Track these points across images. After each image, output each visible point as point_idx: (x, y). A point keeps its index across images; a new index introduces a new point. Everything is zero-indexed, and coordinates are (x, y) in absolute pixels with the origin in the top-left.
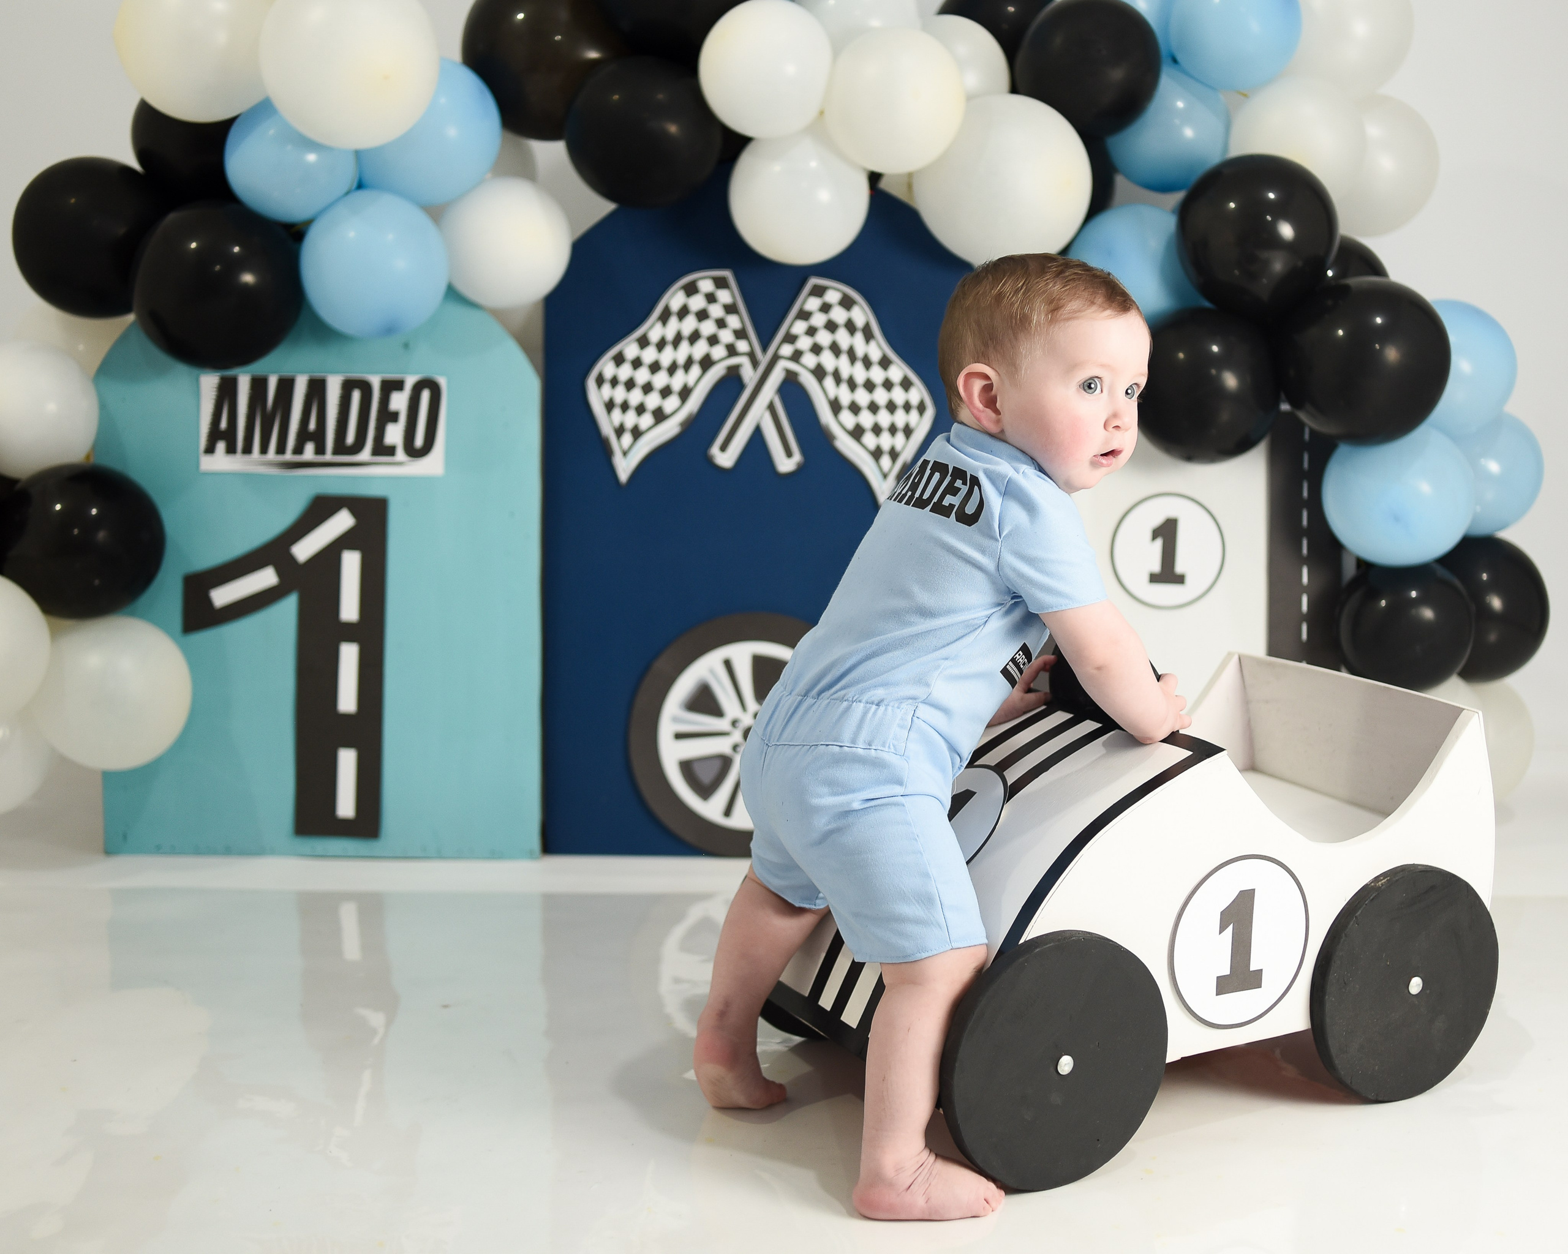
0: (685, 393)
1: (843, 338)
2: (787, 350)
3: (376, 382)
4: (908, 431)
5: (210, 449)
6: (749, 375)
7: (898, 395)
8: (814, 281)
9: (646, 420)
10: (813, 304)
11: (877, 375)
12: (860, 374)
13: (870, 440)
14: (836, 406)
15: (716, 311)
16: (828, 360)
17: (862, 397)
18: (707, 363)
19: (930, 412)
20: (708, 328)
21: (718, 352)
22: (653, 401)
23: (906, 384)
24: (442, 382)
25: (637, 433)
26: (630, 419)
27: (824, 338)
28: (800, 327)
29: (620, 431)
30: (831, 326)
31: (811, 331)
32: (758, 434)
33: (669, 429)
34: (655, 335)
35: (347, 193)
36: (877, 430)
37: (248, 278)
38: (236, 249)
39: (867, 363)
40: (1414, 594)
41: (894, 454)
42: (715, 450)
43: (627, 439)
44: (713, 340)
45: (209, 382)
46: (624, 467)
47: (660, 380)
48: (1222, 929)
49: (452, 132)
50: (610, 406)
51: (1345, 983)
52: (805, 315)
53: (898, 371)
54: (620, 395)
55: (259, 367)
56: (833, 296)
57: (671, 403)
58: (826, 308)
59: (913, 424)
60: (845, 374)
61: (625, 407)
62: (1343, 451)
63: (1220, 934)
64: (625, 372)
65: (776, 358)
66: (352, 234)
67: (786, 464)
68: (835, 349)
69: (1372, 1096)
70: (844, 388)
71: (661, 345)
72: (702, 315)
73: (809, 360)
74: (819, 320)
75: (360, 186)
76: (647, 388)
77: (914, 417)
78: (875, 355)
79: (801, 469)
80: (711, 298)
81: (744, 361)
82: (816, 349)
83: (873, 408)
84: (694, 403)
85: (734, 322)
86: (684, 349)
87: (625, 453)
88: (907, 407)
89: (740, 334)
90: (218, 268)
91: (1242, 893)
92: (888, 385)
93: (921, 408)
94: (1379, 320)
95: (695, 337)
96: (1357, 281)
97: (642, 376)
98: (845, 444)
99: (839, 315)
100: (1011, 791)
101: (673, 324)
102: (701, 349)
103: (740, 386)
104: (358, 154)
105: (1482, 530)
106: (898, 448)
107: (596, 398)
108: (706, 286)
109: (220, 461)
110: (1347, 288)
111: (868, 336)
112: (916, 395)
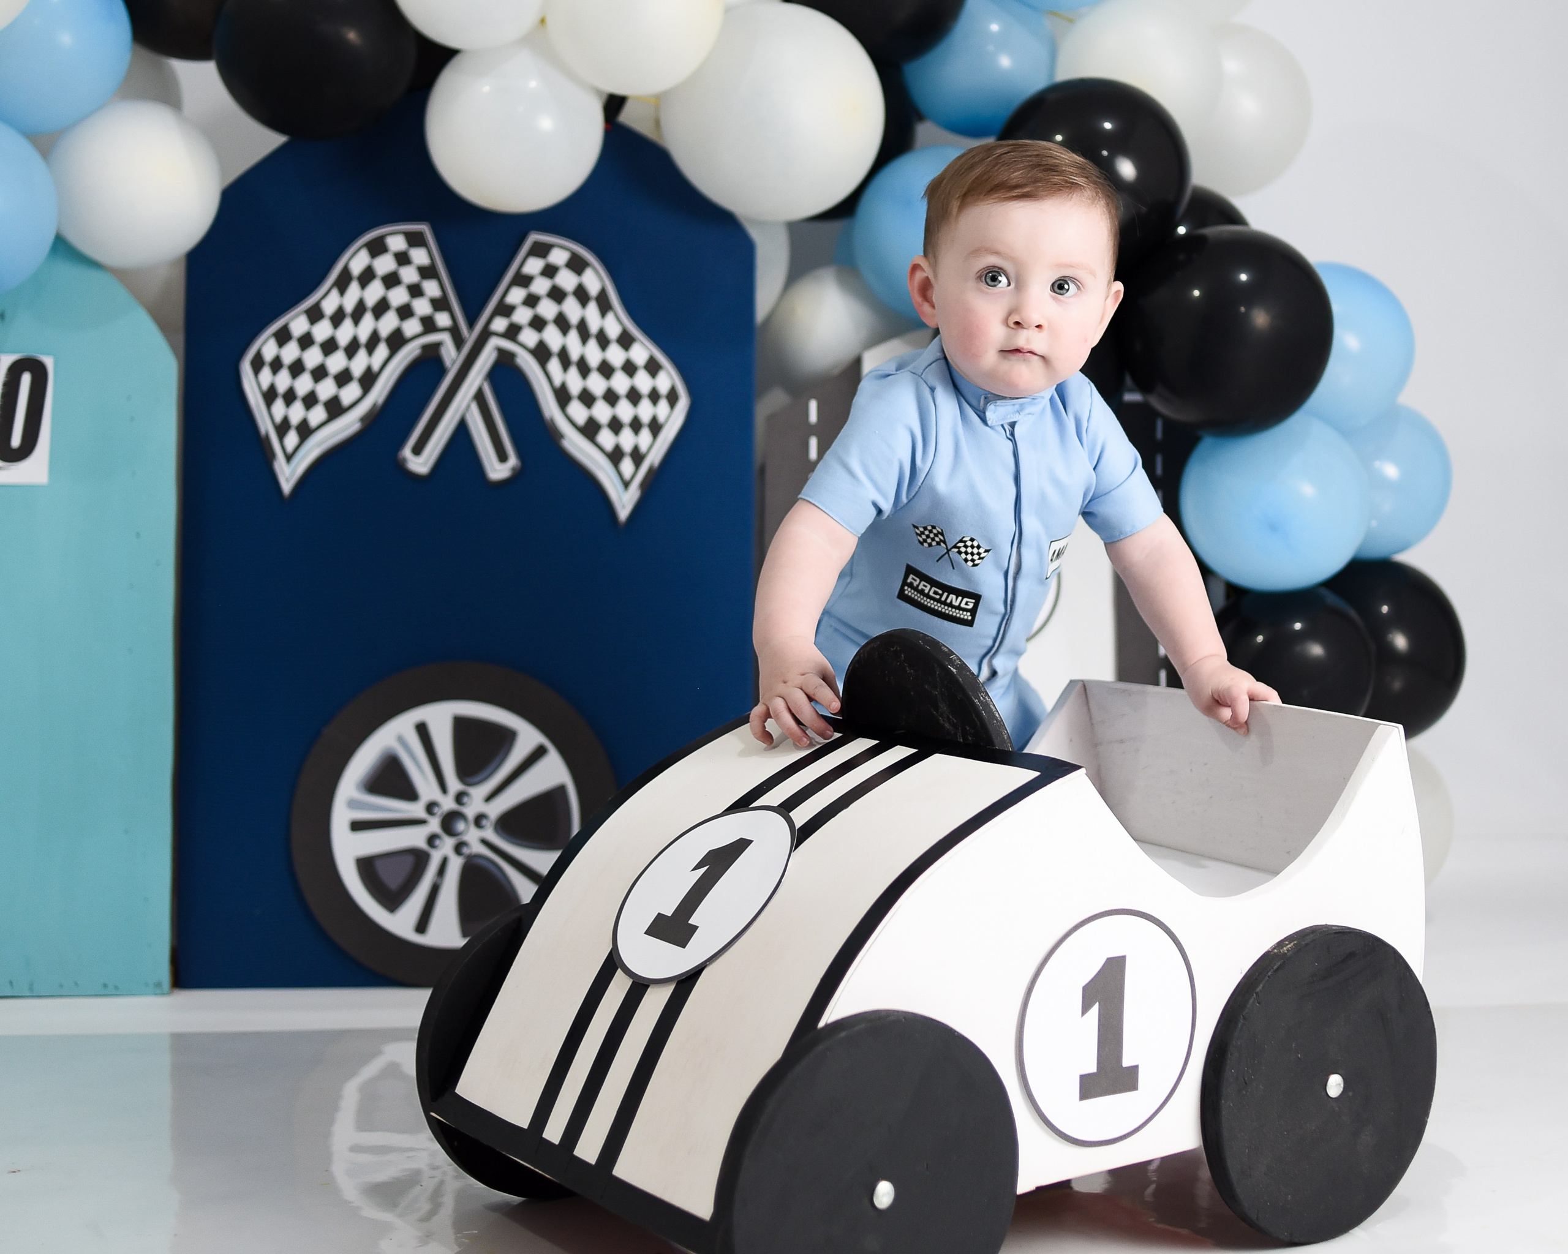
0: (368, 380)
1: (572, 309)
2: (500, 324)
4: (655, 427)
6: (451, 355)
7: (643, 382)
8: (534, 237)
9: (317, 415)
10: (533, 266)
11: (616, 355)
12: (593, 354)
13: (606, 438)
14: (562, 396)
15: (409, 275)
16: (553, 337)
17: (597, 384)
18: (397, 341)
19: (683, 403)
20: (398, 296)
21: (411, 327)
22: (326, 389)
23: (653, 368)
24: (49, 362)
25: (305, 431)
26: (296, 413)
27: (547, 309)
28: (516, 296)
29: (283, 428)
30: (557, 295)
31: (532, 301)
32: (462, 429)
33: (347, 425)
34: (329, 306)
36: (615, 425)
39: (603, 341)
40: (1298, 626)
41: (637, 457)
42: (407, 452)
43: (292, 439)
44: (405, 312)
46: (288, 475)
47: (336, 362)
48: (1085, 1008)
49: (66, 39)
50: (270, 396)
51: (1246, 1083)
52: (523, 280)
53: (640, 353)
54: (283, 381)
56: (558, 257)
57: (350, 393)
58: (550, 271)
59: (661, 418)
60: (574, 355)
61: (290, 397)
62: (1207, 444)
63: (1083, 1014)
64: (290, 353)
65: (486, 334)
67: (498, 470)
68: (562, 323)
69: (1285, 1236)
70: (573, 374)
71: (338, 318)
72: (391, 281)
73: (529, 337)
74: (541, 286)
76: (320, 373)
77: (662, 409)
78: (613, 330)
79: (517, 476)
80: (403, 259)
81: (446, 338)
82: (538, 323)
83: (611, 397)
84: (380, 392)
85: (431, 288)
86: (368, 323)
87: (289, 458)
88: (654, 396)
89: (440, 304)
91: (1110, 961)
92: (630, 368)
93: (672, 398)
94: (1243, 277)
95: (381, 308)
96: (1214, 231)
97: (313, 357)
98: (575, 444)
99: (567, 280)
100: (801, 835)
101: (354, 292)
102: (388, 323)
103: (442, 371)
105: (1376, 551)
106: (643, 448)
107: (252, 386)
108: (396, 243)
110: (1203, 239)
111: (604, 306)
112: (667, 379)
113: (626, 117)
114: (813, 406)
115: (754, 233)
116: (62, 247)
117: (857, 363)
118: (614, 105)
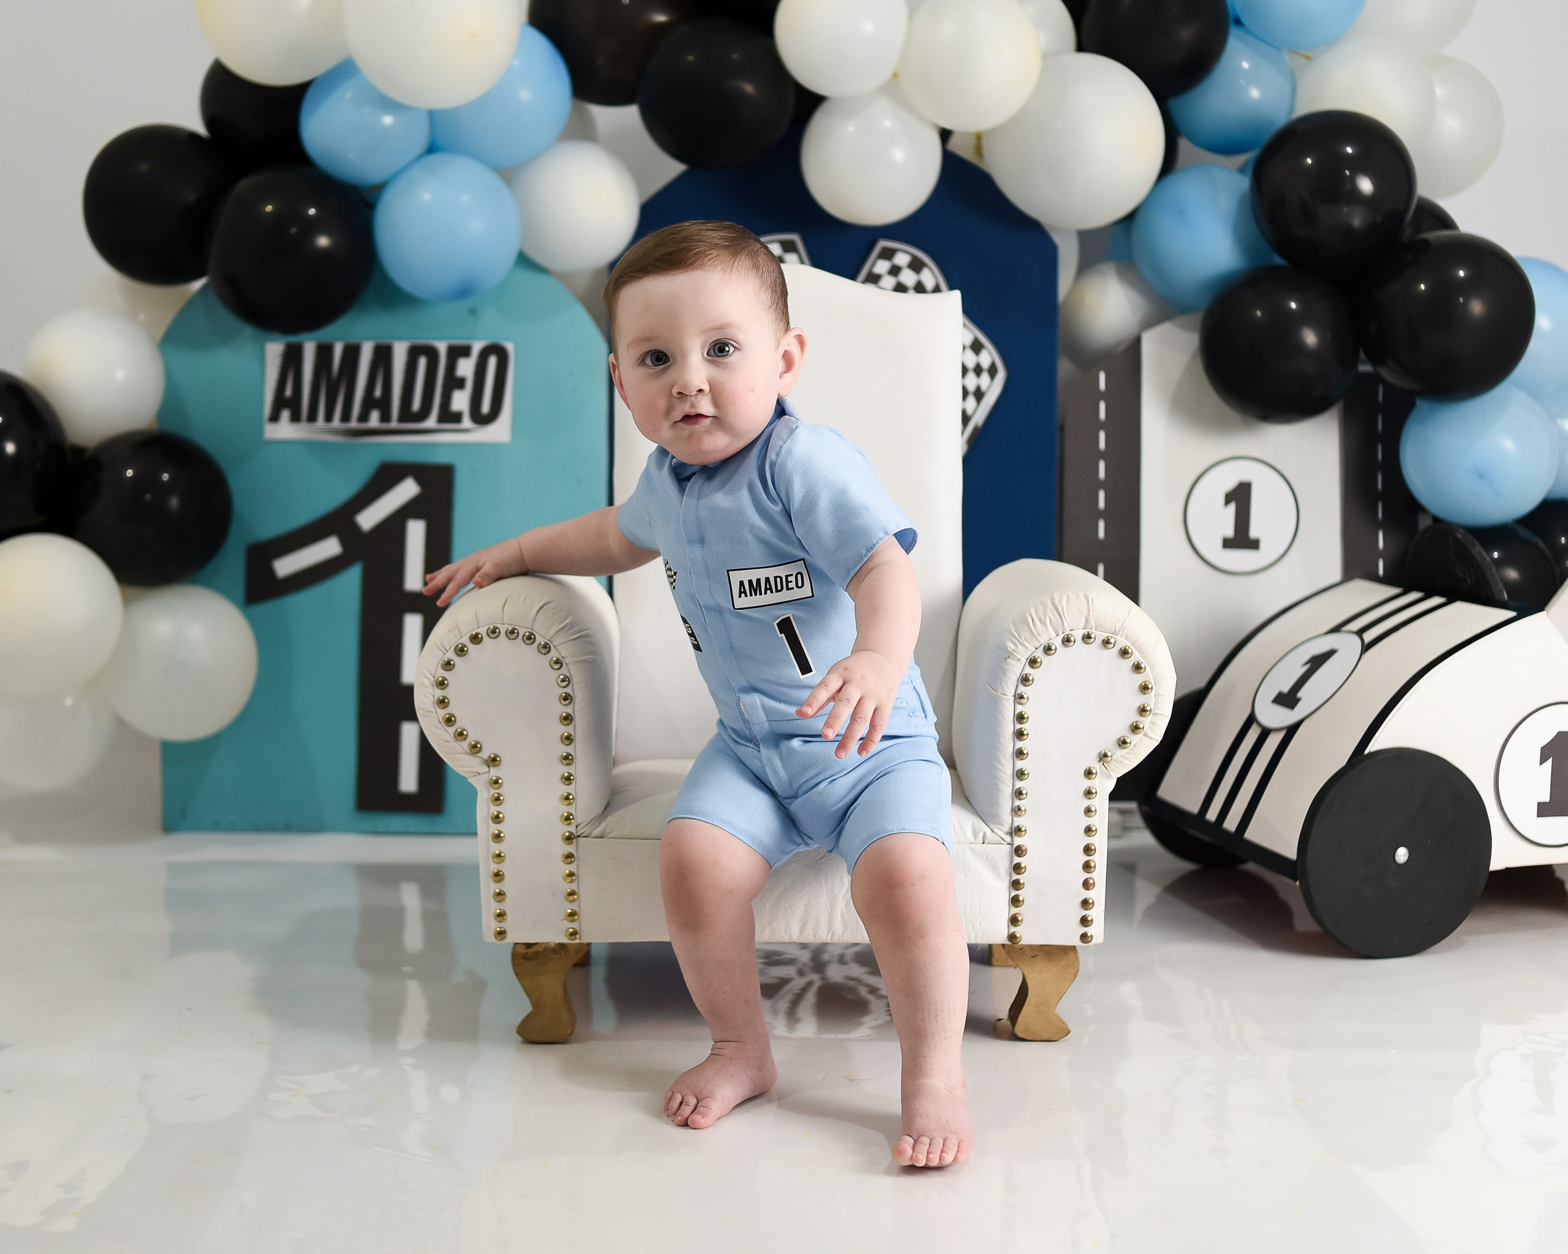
3: (442, 347)
4: (979, 395)
5: (275, 418)
7: (969, 358)
8: (883, 243)
10: (882, 267)
19: (1001, 375)
23: (977, 347)
24: (510, 347)
30: (901, 289)
35: (420, 157)
37: (323, 241)
38: (312, 211)
40: (1496, 555)
41: (965, 418)
45: (274, 349)
49: (525, 95)
52: (874, 278)
53: (968, 334)
55: (325, 334)
56: (902, 259)
58: (895, 271)
59: (984, 387)
62: (1421, 407)
66: (427, 196)
74: (888, 282)
75: (431, 149)
77: (985, 380)
88: (978, 370)
90: (294, 230)
93: (993, 371)
94: (1461, 273)
104: (433, 116)
105: (1560, 493)
106: (970, 411)
108: (774, 249)
109: (285, 430)
112: (987, 358)
113: (954, 145)
114: (1102, 377)
115: (1056, 238)
116: (524, 261)
117: (1136, 343)
118: (945, 135)
